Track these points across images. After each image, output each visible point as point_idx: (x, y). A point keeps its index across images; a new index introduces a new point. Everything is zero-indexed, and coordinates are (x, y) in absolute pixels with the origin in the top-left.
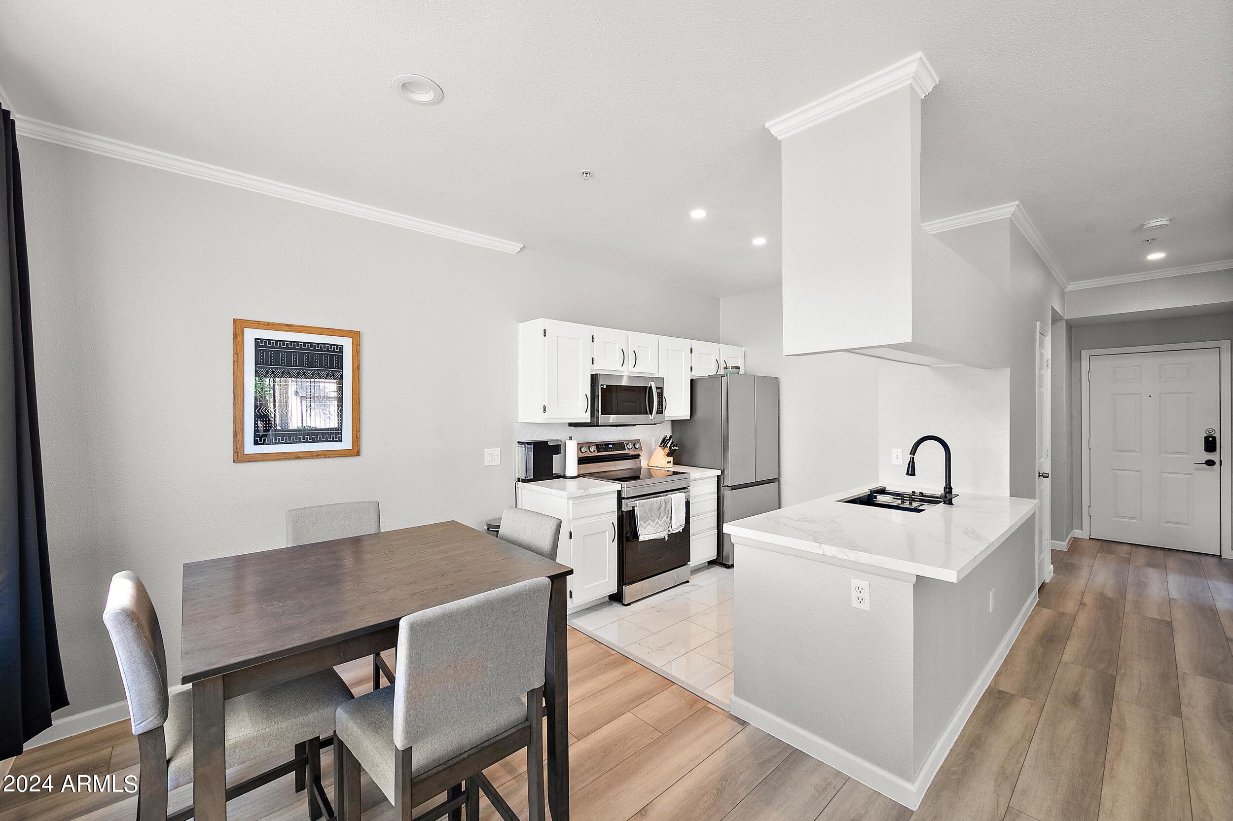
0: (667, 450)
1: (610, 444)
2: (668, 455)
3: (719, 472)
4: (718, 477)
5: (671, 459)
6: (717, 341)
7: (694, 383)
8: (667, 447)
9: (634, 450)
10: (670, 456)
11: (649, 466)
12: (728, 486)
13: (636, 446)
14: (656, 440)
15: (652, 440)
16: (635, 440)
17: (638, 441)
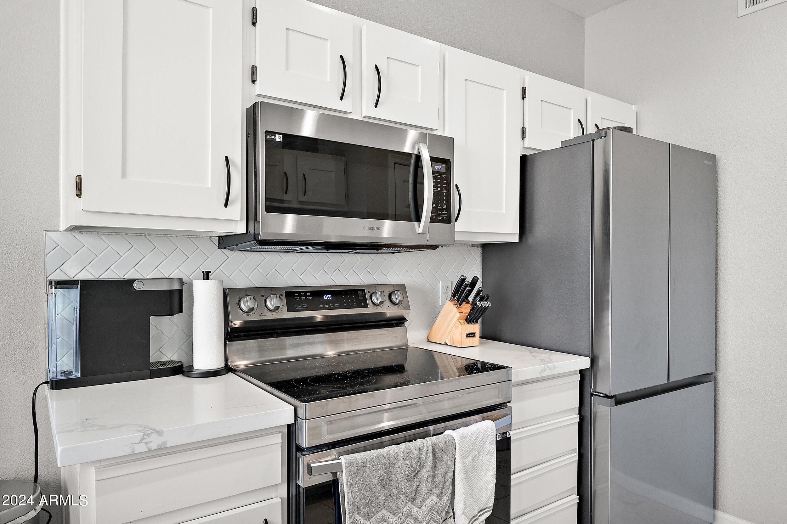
0: (467, 308)
1: (327, 293)
2: (470, 319)
3: (584, 363)
4: (582, 373)
5: (476, 328)
6: (580, 84)
7: (529, 165)
8: (468, 302)
9: (388, 306)
10: (473, 322)
11: (430, 342)
12: (605, 394)
13: (394, 298)
14: (446, 287)
15: (439, 287)
16: (393, 285)
17: (402, 287)
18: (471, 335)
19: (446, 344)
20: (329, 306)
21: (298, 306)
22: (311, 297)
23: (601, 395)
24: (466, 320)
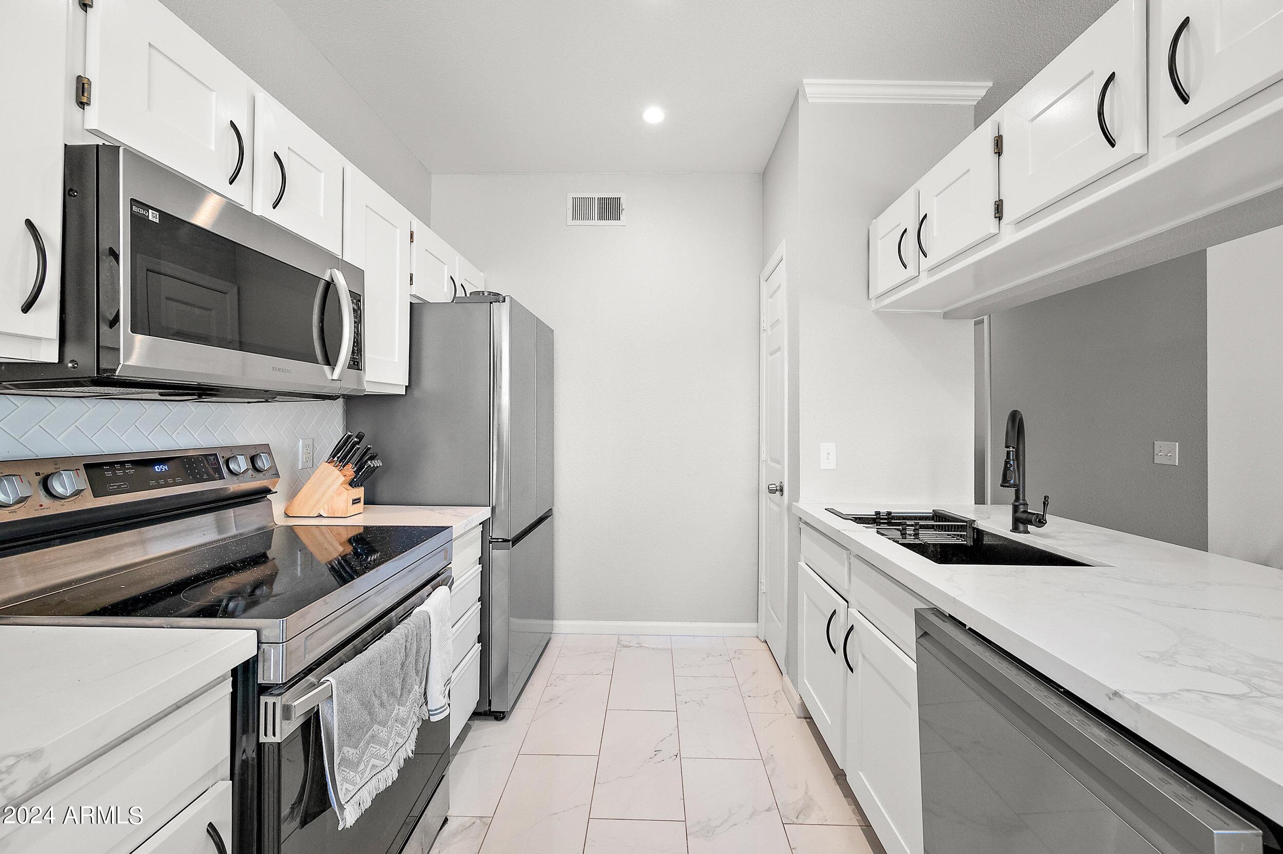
0: (350, 470)
1: (159, 461)
2: (353, 484)
5: (360, 492)
8: (350, 462)
9: (252, 475)
10: (358, 486)
11: (291, 517)
12: (503, 539)
13: (259, 464)
14: (307, 446)
15: (298, 447)
16: (255, 446)
17: (266, 448)
18: (356, 501)
19: (320, 516)
20: (166, 481)
21: (112, 486)
22: (133, 471)
23: (500, 540)
24: (350, 484)
